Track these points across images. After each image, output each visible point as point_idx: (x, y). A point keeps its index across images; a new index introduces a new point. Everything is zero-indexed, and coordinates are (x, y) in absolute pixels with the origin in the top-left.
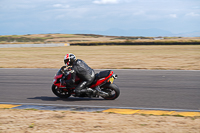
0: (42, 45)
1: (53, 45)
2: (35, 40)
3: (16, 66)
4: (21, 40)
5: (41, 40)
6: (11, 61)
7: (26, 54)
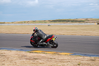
0: (83, 24)
1: (89, 24)
2: (80, 21)
3: (71, 34)
4: (73, 21)
5: (83, 21)
6: (68, 31)
7: (76, 28)
